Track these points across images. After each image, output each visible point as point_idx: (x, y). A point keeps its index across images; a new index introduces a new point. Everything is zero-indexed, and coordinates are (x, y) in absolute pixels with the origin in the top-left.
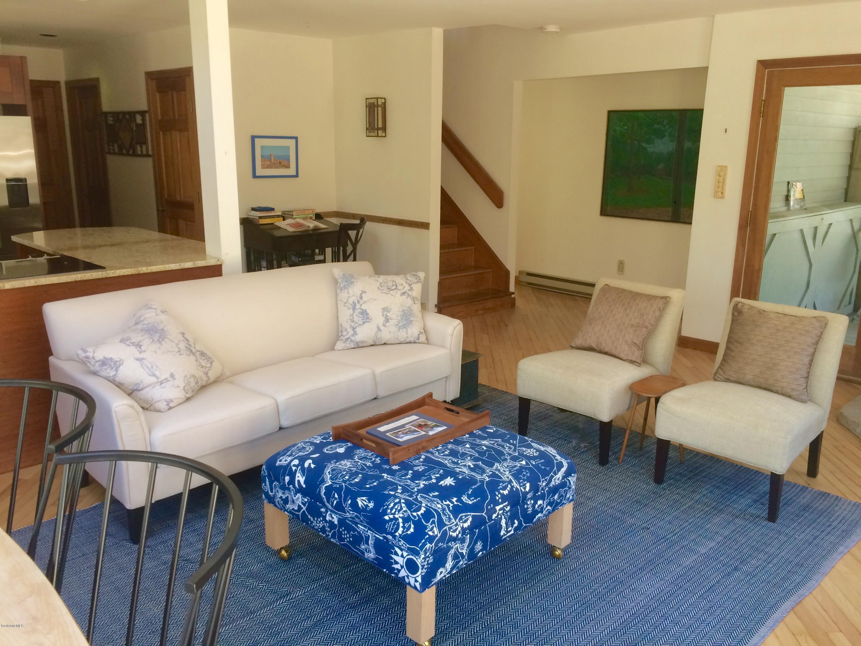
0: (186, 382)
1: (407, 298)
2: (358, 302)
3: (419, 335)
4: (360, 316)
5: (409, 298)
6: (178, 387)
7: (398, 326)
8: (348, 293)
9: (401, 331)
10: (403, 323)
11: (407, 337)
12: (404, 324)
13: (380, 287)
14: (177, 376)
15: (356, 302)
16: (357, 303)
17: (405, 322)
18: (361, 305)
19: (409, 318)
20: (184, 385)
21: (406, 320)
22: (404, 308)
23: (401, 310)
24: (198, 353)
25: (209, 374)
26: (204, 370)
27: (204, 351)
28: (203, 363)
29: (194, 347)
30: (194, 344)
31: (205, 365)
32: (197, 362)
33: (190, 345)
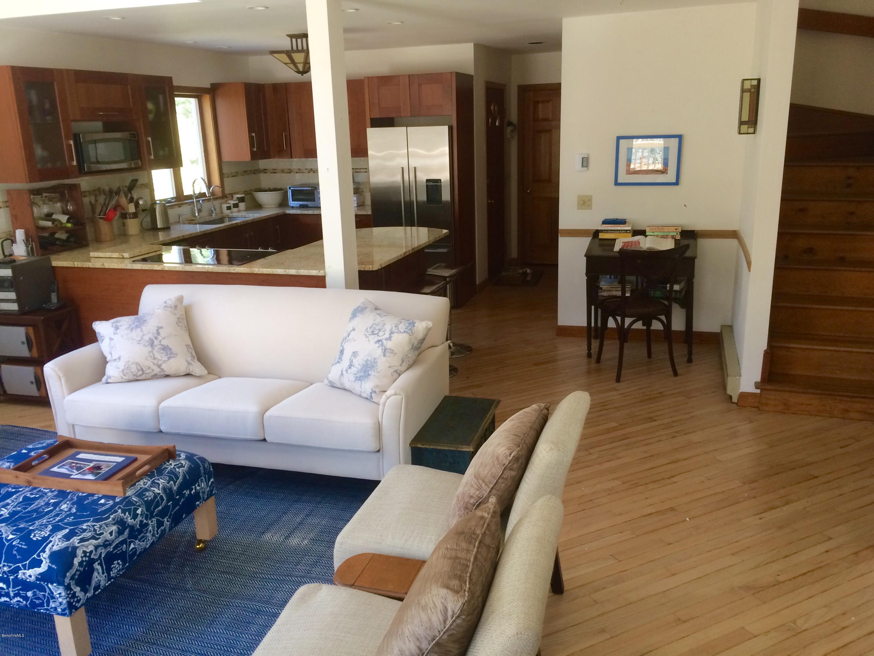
0: (126, 366)
1: (379, 347)
2: (345, 339)
3: (371, 393)
5: (381, 348)
6: (118, 368)
7: (356, 376)
9: (356, 382)
10: (360, 374)
11: (361, 392)
12: (361, 376)
13: (368, 329)
14: (122, 360)
17: (362, 374)
19: (368, 371)
20: (123, 368)
21: (364, 372)
22: (369, 358)
23: (365, 359)
24: (160, 346)
25: (164, 366)
26: (156, 362)
27: (170, 346)
28: (158, 356)
29: (160, 341)
30: (163, 339)
31: (160, 358)
32: (151, 354)
33: (156, 338)
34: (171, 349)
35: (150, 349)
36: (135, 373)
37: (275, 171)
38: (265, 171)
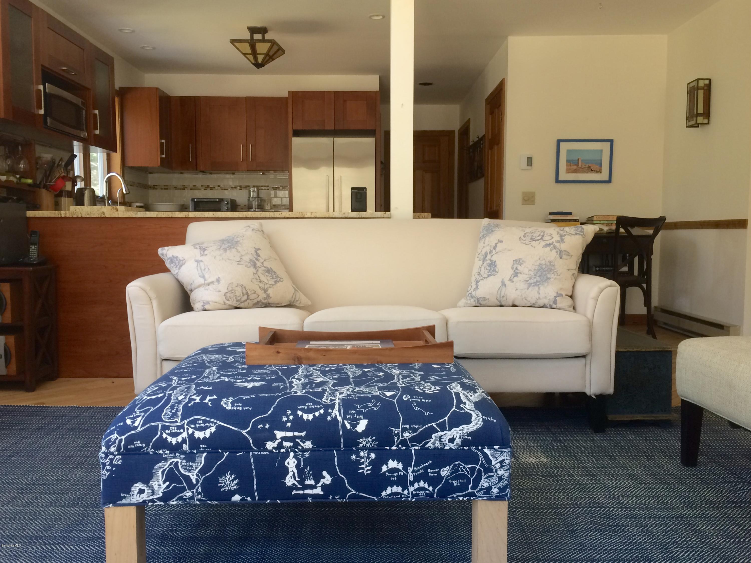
0: (230, 289)
1: (551, 250)
2: (491, 252)
3: (555, 297)
4: (488, 267)
5: (554, 251)
6: (220, 291)
7: (528, 282)
8: (484, 243)
9: (530, 289)
10: (535, 280)
11: (539, 298)
12: (537, 281)
13: (522, 238)
14: (222, 281)
15: (488, 252)
16: (488, 254)
17: (538, 279)
18: (492, 256)
19: (546, 275)
20: (226, 291)
21: (540, 276)
22: (543, 262)
23: (538, 264)
24: (263, 268)
25: (270, 291)
26: (262, 285)
27: (274, 269)
28: (263, 278)
29: (262, 263)
30: (265, 261)
31: (266, 281)
32: (256, 276)
33: (257, 260)
34: (275, 272)
35: (252, 270)
36: (239, 298)
37: (166, 187)
38: (154, 187)
